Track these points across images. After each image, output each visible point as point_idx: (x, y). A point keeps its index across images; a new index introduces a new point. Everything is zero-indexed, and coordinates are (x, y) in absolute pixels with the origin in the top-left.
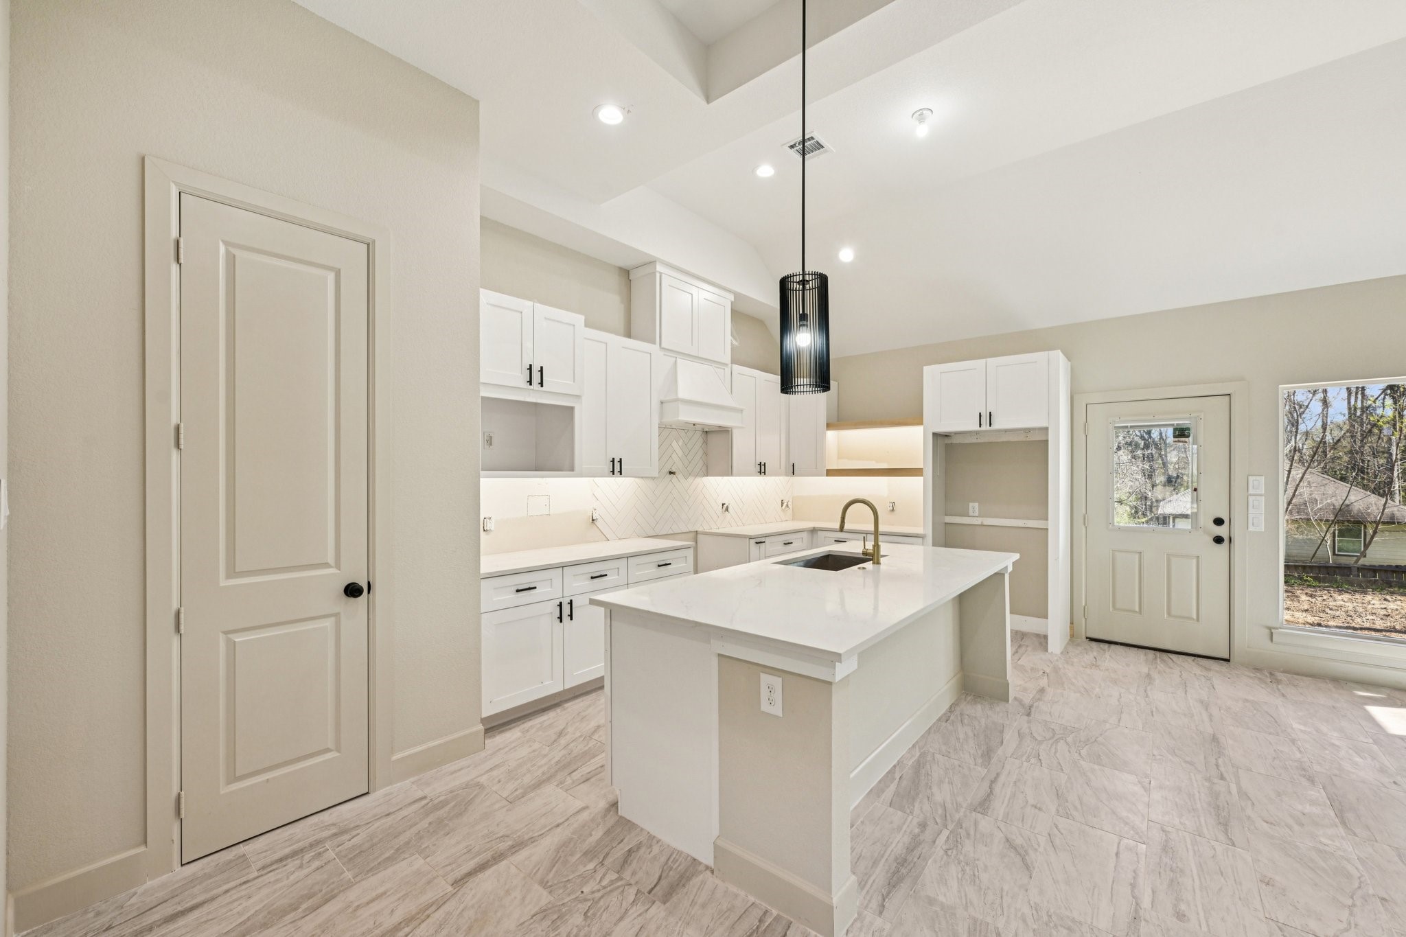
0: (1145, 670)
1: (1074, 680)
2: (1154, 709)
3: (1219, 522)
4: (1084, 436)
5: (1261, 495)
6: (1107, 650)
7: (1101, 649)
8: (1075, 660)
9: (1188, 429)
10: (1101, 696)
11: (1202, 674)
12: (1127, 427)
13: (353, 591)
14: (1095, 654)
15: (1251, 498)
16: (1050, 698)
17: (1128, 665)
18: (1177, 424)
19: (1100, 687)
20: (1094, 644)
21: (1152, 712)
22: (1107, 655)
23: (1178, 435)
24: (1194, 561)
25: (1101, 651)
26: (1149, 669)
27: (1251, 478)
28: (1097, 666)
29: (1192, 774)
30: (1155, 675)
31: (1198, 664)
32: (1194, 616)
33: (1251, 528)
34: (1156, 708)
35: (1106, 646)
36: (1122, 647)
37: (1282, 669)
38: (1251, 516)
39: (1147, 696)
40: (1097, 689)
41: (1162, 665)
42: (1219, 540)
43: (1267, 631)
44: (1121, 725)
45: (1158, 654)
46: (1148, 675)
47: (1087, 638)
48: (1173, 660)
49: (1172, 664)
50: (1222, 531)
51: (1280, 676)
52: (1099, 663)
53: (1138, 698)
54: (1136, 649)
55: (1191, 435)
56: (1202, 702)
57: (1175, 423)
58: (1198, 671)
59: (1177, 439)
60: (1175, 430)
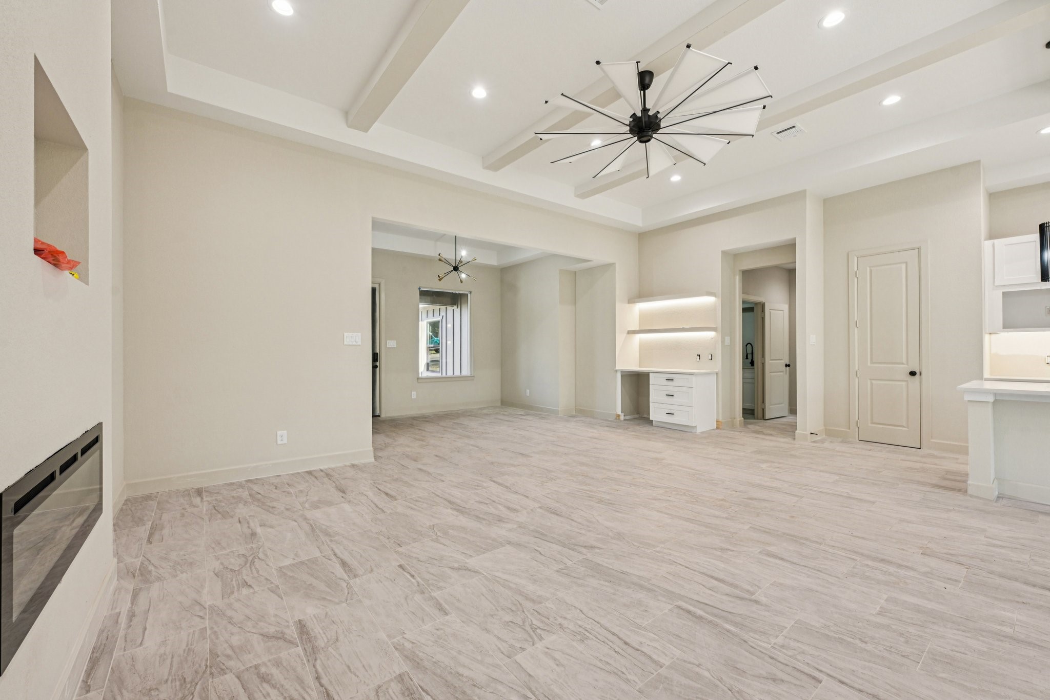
13: (913, 374)
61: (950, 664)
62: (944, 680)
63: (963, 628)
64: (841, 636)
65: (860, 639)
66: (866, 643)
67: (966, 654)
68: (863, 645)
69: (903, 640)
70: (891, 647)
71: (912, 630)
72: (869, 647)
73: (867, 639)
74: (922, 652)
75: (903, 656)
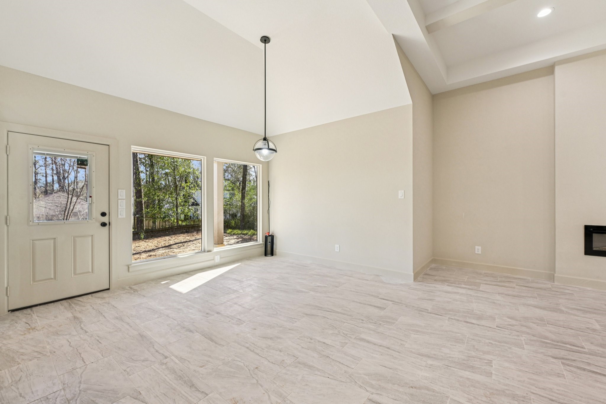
0: (70, 315)
1: (22, 351)
2: (98, 338)
3: (104, 214)
4: (6, 156)
5: (124, 199)
6: (32, 313)
7: (26, 314)
8: (10, 333)
9: (86, 160)
10: (54, 350)
11: (102, 302)
12: (44, 154)
14: (24, 320)
15: (119, 201)
16: (10, 381)
17: (56, 317)
18: (80, 157)
19: (49, 344)
20: (17, 313)
21: (98, 341)
22: (35, 316)
23: (80, 164)
24: (90, 238)
25: (28, 316)
26: (72, 313)
27: (119, 191)
28: (33, 329)
29: (153, 366)
30: (79, 315)
31: (96, 297)
32: (90, 271)
33: (120, 217)
34: (98, 337)
35: (29, 310)
36: (41, 306)
37: (133, 284)
38: (119, 210)
39: (86, 332)
40: (48, 347)
41: (78, 307)
42: (104, 224)
43: (127, 267)
44: (87, 363)
45: (69, 301)
46: (75, 317)
47: (9, 311)
48: (81, 301)
49: (83, 304)
50: (105, 219)
51: (135, 287)
52: (33, 326)
53: (82, 336)
54: (52, 304)
55: (88, 165)
56: (117, 318)
57: (79, 156)
58: (99, 301)
59: (79, 166)
60: (78, 160)
61: (456, 339)
62: (459, 333)
63: (450, 359)
64: (500, 344)
65: (492, 344)
66: (489, 343)
67: (451, 345)
68: (490, 341)
69: (476, 347)
70: (479, 342)
71: (474, 354)
72: (487, 341)
73: (490, 344)
74: (467, 342)
75: (474, 339)
